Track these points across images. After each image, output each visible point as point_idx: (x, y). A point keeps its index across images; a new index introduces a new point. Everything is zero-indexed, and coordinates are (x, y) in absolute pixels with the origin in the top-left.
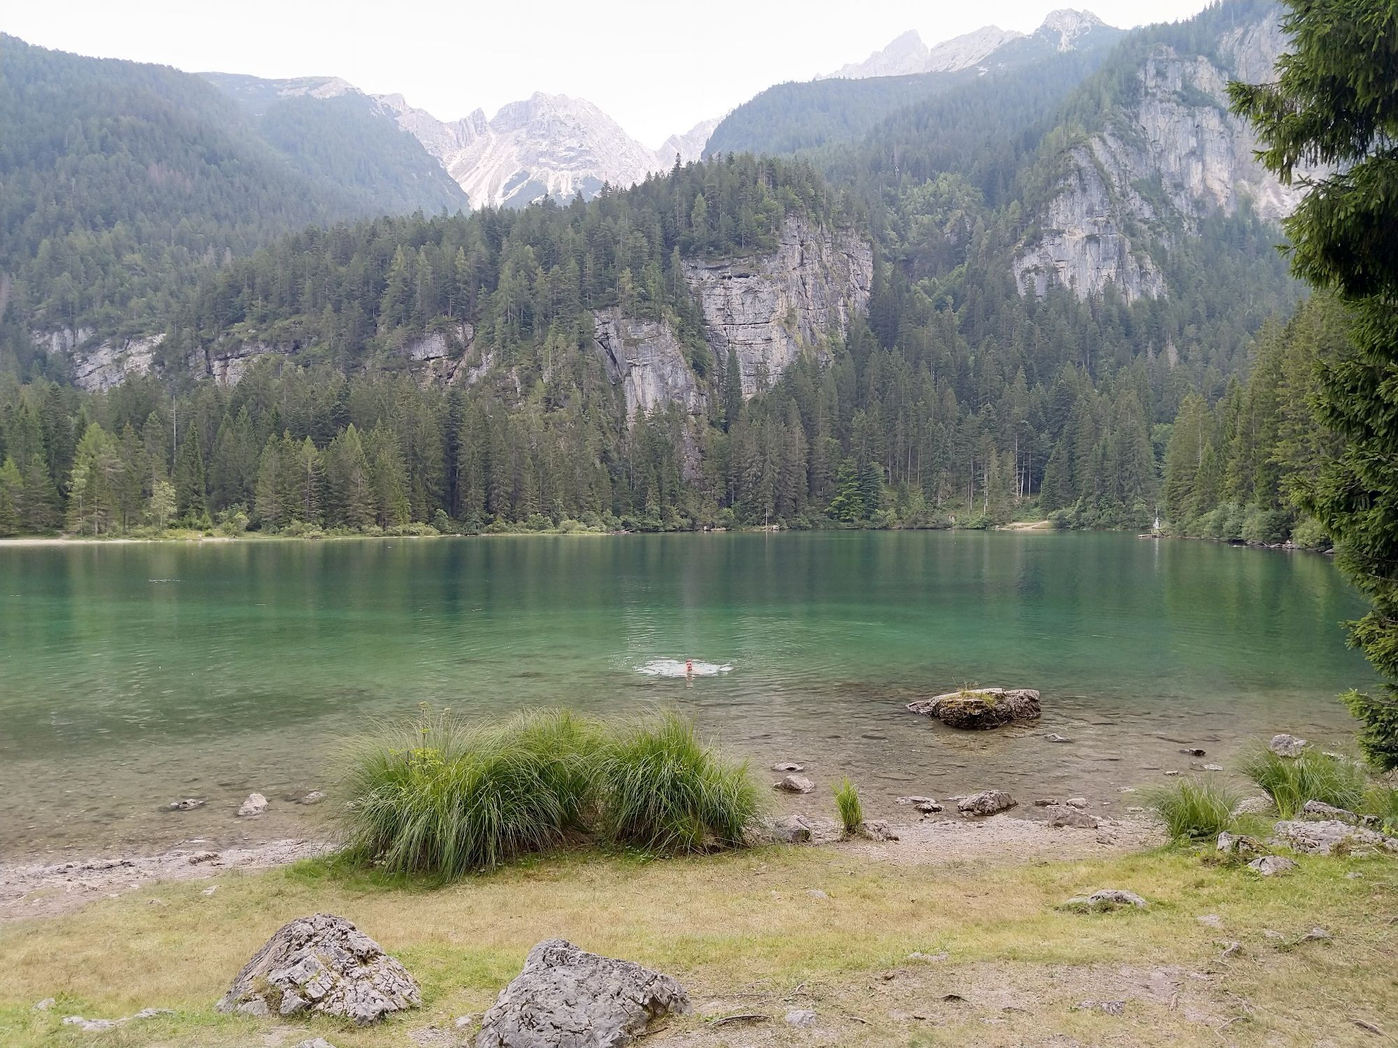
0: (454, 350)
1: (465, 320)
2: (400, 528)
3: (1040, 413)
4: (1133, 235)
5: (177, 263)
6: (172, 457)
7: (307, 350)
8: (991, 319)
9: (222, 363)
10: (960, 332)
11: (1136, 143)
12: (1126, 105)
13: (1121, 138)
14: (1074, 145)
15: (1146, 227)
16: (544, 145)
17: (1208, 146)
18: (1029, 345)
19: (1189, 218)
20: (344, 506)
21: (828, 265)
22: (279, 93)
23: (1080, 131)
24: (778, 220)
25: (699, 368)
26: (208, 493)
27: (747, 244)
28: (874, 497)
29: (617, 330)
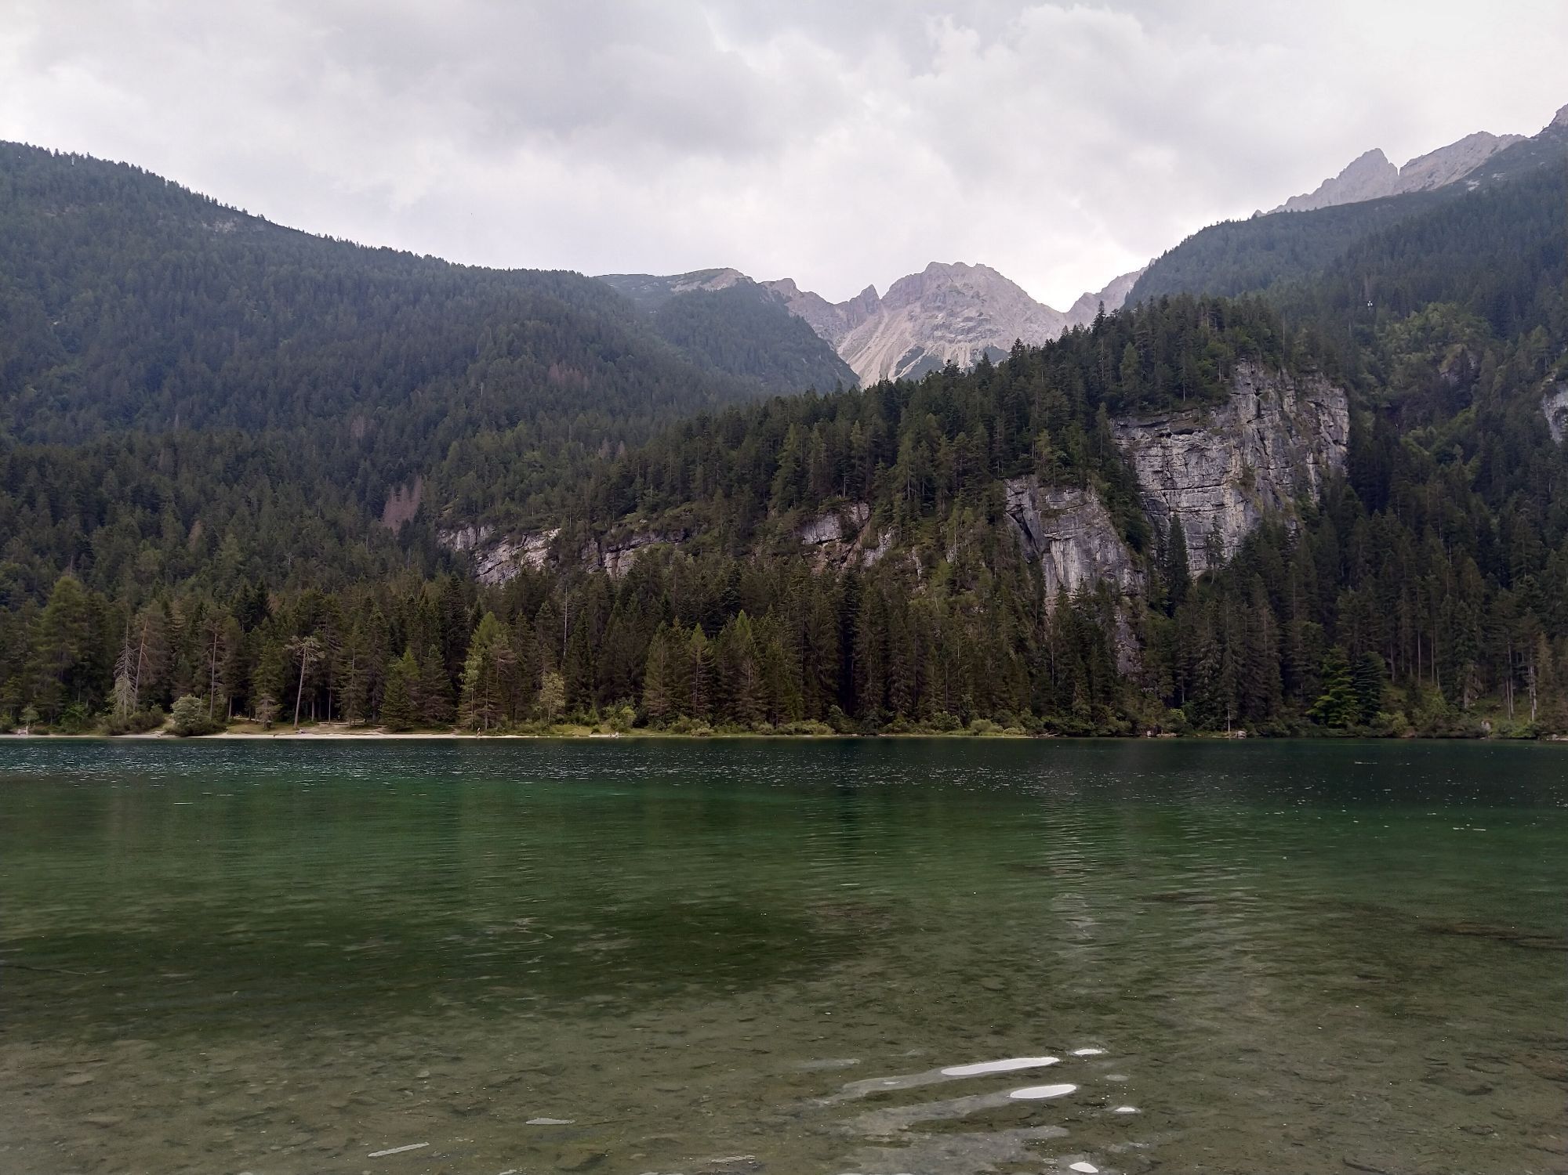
0: (848, 532)
1: (860, 499)
2: (792, 726)
5: (574, 458)
6: (562, 650)
7: (697, 537)
8: (1518, 471)
9: (614, 555)
16: (940, 318)
20: (734, 701)
21: (1292, 416)
22: (672, 289)
24: (1227, 366)
25: (1134, 540)
26: (596, 688)
27: (1189, 395)
28: (1373, 696)
29: (1033, 500)
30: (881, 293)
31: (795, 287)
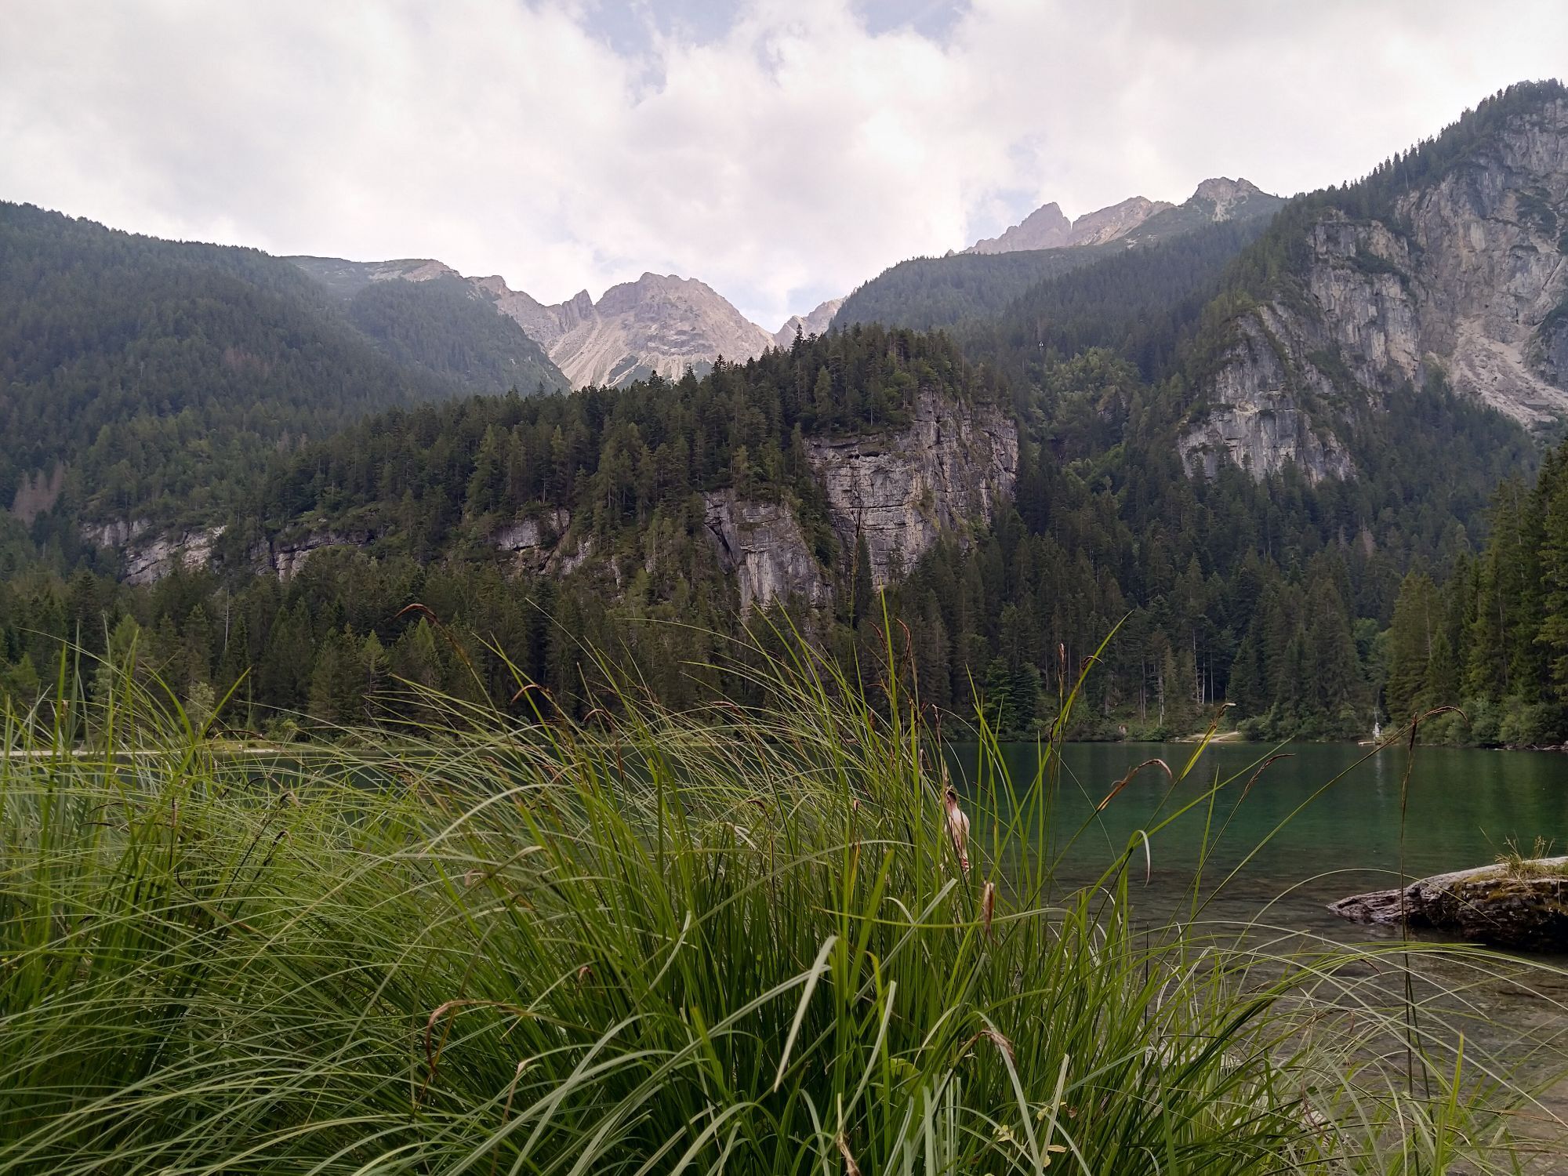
0: (547, 538)
1: (560, 505)
3: (1220, 607)
4: (1313, 411)
5: (247, 449)
7: (383, 539)
8: (1156, 502)
9: (288, 556)
10: (1121, 518)
11: (1309, 313)
12: (1296, 273)
13: (1292, 307)
14: (1242, 313)
15: (1326, 402)
16: (654, 329)
17: (1390, 315)
18: (1201, 531)
19: (1374, 393)
21: (968, 444)
22: (370, 277)
23: (1245, 298)
24: (911, 394)
25: (823, 555)
26: (256, 699)
27: (876, 420)
28: (1030, 704)
29: (731, 513)
30: (595, 300)
31: (504, 285)
